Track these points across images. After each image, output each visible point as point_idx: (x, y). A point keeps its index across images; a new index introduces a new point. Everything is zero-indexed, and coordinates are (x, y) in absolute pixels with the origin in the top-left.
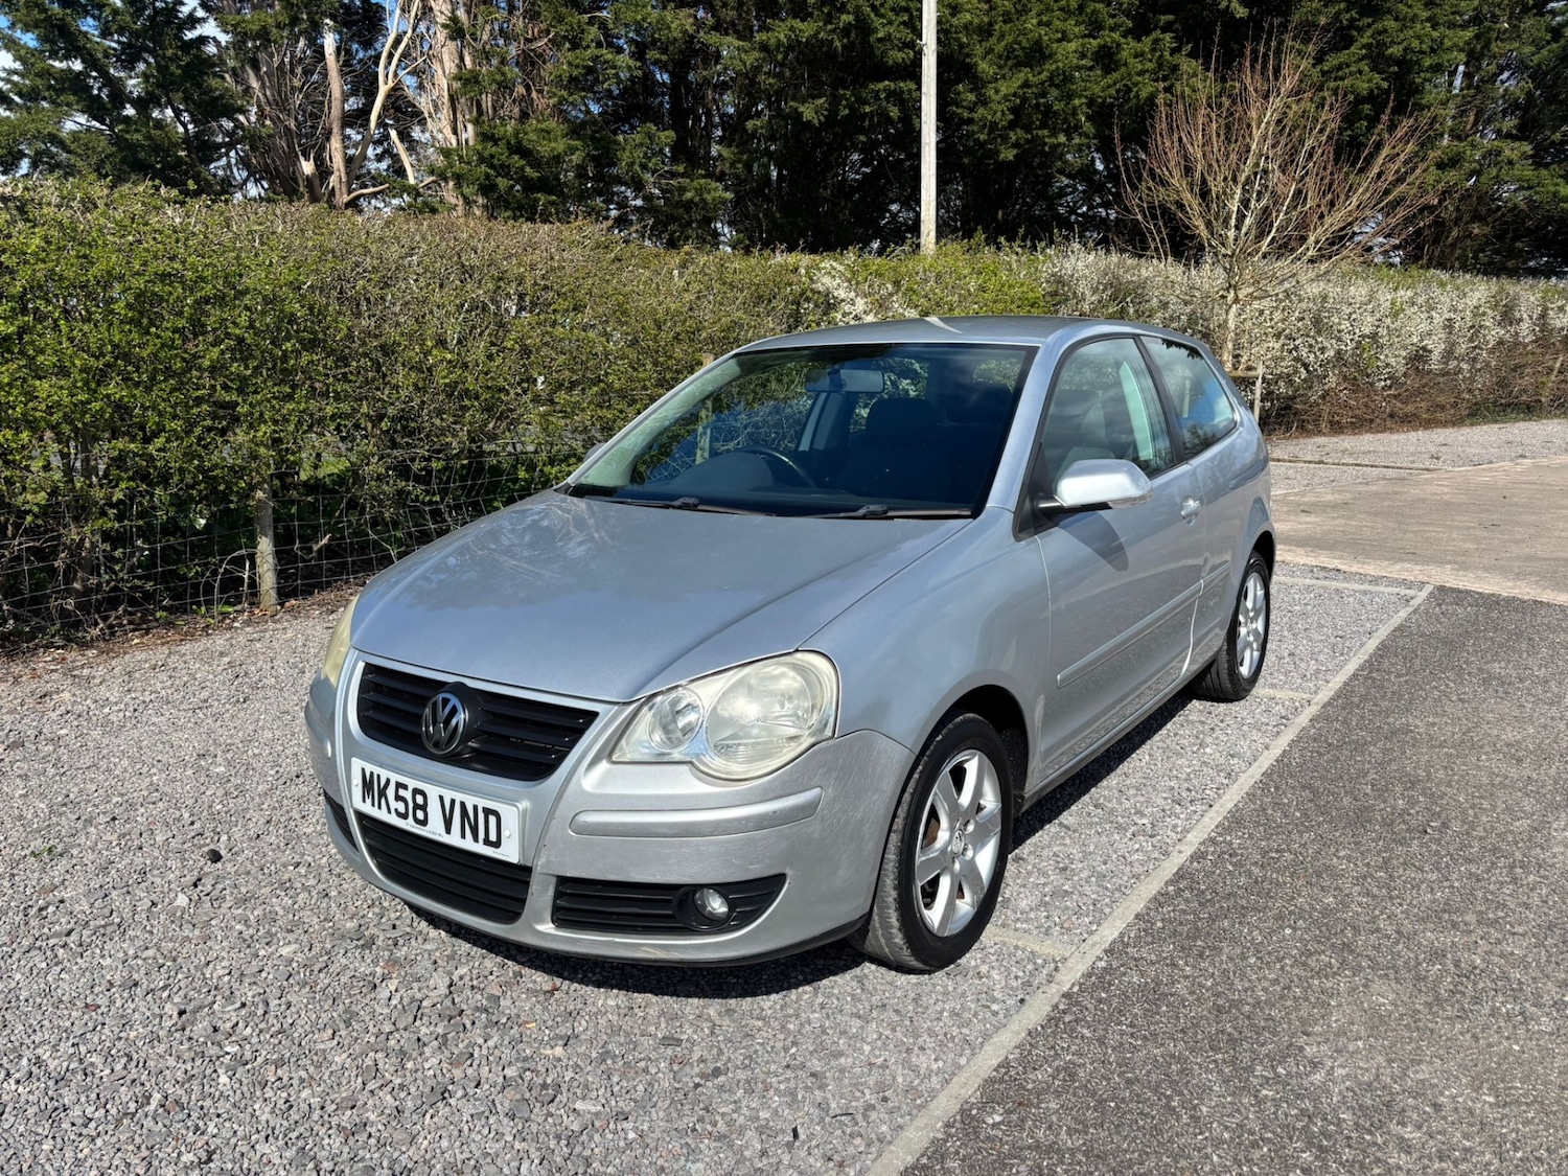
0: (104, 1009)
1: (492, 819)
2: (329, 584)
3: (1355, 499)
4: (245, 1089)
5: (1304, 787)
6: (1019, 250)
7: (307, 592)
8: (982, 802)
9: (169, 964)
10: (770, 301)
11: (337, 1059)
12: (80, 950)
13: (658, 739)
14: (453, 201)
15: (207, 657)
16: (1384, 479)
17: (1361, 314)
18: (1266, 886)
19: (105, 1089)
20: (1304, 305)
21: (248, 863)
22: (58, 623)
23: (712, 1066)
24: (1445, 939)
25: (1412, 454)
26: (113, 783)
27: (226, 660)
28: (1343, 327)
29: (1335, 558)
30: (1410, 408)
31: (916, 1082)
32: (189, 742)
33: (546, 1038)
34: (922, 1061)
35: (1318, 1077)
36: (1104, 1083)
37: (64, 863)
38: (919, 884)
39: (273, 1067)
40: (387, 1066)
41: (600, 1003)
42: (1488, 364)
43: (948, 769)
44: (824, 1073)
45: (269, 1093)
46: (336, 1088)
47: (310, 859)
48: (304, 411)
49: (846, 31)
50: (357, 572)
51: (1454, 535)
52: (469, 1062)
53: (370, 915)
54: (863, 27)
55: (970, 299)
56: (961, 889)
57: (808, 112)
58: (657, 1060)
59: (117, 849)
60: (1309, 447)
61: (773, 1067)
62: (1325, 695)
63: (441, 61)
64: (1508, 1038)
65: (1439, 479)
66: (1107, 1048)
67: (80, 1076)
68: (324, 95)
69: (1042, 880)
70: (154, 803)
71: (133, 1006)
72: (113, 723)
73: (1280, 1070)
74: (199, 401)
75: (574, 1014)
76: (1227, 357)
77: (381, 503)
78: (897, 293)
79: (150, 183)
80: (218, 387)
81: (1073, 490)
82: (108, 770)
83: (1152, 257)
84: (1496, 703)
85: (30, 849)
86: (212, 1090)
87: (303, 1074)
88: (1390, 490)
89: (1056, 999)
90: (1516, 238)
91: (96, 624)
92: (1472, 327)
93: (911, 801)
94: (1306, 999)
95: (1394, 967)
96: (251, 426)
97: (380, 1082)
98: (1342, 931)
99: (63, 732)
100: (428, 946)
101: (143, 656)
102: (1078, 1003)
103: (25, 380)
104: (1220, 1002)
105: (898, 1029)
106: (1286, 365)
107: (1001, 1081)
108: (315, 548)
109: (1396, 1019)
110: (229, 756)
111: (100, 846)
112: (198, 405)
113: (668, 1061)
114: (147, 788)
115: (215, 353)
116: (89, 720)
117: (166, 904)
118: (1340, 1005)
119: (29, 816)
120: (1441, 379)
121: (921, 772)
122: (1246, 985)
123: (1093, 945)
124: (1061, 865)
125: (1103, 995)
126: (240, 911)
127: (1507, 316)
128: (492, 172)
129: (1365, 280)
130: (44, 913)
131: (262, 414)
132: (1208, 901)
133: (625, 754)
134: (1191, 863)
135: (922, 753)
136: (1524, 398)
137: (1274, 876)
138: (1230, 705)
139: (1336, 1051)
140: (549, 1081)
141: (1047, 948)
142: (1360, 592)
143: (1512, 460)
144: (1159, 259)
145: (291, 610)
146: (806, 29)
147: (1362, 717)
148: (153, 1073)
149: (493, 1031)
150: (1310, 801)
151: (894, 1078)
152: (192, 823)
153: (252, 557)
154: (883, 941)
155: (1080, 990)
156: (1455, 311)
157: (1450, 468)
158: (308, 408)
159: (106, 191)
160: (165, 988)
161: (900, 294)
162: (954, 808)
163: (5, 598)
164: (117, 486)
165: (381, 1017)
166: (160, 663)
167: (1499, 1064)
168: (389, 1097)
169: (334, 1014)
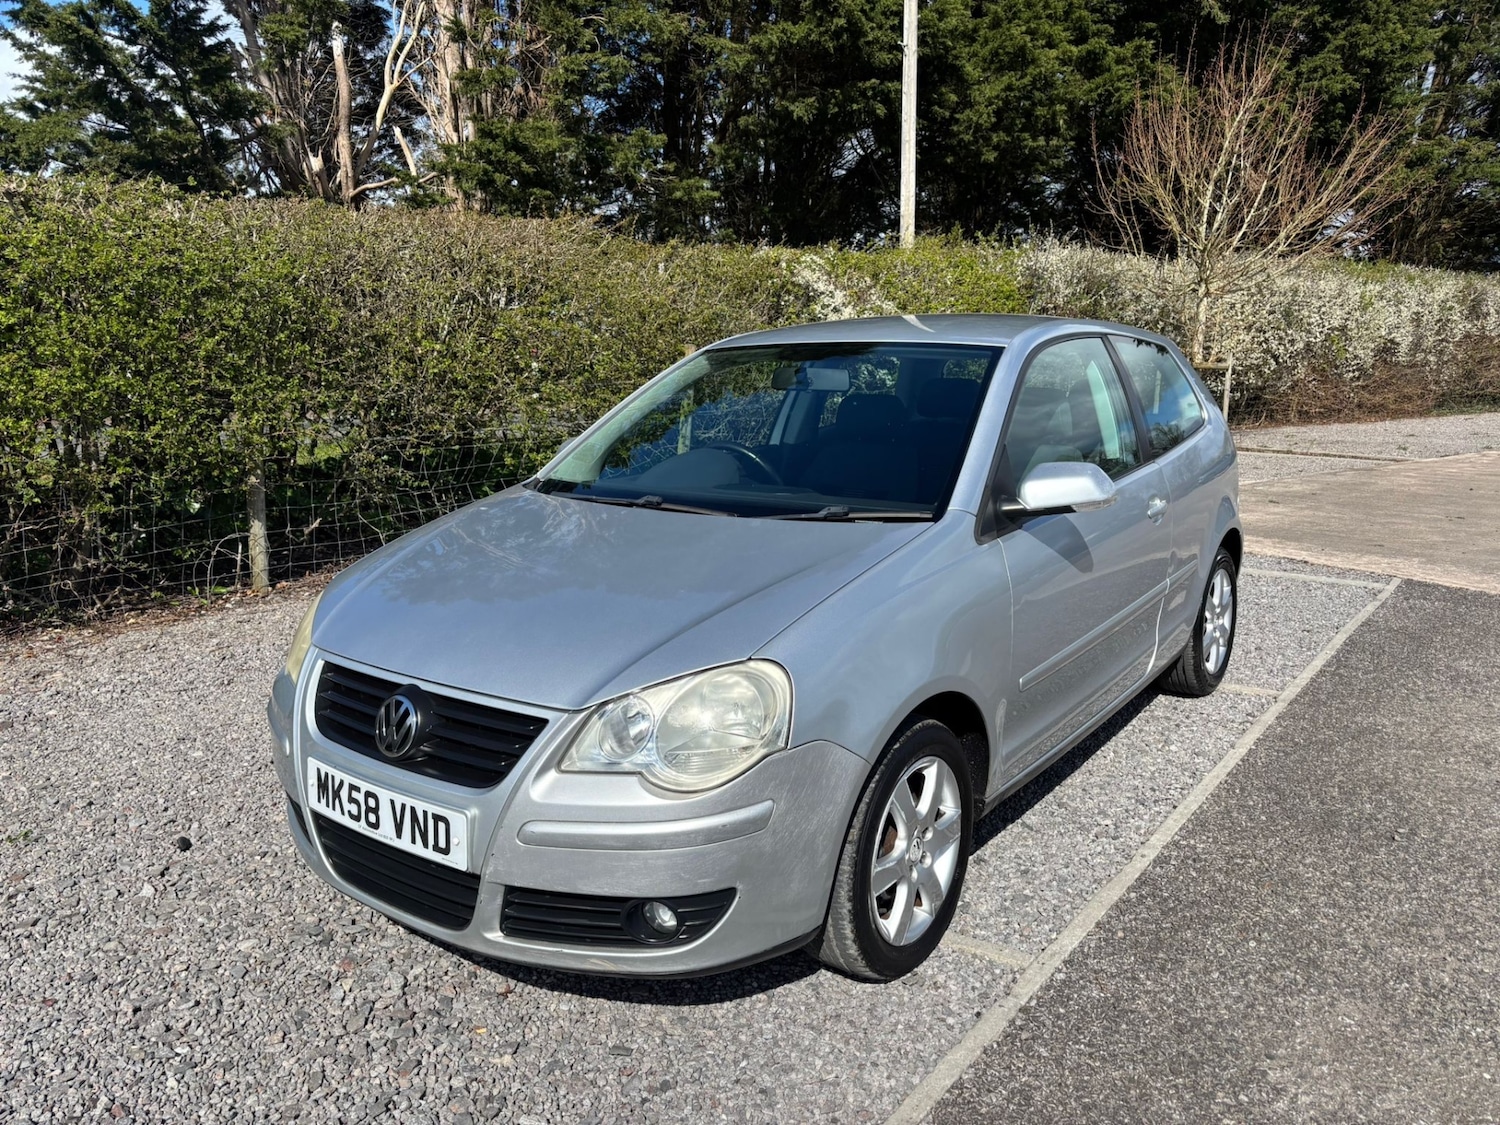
0: (61, 1004)
1: (442, 826)
2: (319, 566)
3: (1322, 489)
4: (191, 1093)
5: (1269, 789)
6: (996, 244)
7: (298, 573)
8: (941, 808)
9: (129, 957)
10: (751, 293)
11: (285, 1064)
12: (44, 940)
13: (608, 748)
14: (455, 195)
15: (194, 640)
16: (1352, 469)
17: (1331, 308)
18: (1230, 894)
19: (54, 1090)
20: (1275, 299)
21: (216, 852)
22: (56, 602)
23: (661, 1079)
24: (1414, 955)
25: (1379, 445)
26: (94, 767)
27: (215, 641)
28: (1313, 320)
29: (1302, 549)
30: (1378, 399)
31: (867, 1102)
32: (170, 725)
33: (495, 1045)
34: (876, 1079)
35: (1281, 1105)
36: (1061, 1108)
37: (38, 850)
38: (875, 895)
39: (222, 1071)
40: (334, 1072)
41: (553, 1007)
42: (1454, 357)
43: (905, 777)
44: (774, 1089)
45: (215, 1099)
46: (281, 1095)
47: (277, 849)
48: (296, 399)
49: (837, 34)
50: (348, 554)
51: (1422, 528)
52: (416, 1071)
53: (331, 909)
54: (854, 30)
55: (946, 292)
56: (918, 896)
57: (798, 110)
58: (605, 1071)
59: (91, 835)
60: (1278, 436)
61: (723, 1082)
62: (1292, 691)
63: (444, 62)
64: (1478, 1065)
65: (1406, 470)
66: (1064, 1068)
67: (30, 1076)
68: (333, 95)
69: (1003, 884)
70: (131, 788)
71: (89, 1002)
72: (100, 704)
73: (1242, 1097)
74: (194, 390)
75: (526, 1019)
76: (1197, 349)
77: (371, 490)
78: (875, 286)
79: (151, 180)
80: (213, 377)
81: (1037, 492)
82: (91, 753)
83: (1126, 252)
84: (1464, 702)
85: (7, 834)
86: (160, 1094)
87: (250, 1079)
88: (1357, 481)
89: (1013, 1014)
90: (1485, 234)
91: (94, 604)
92: (1438, 321)
93: (867, 811)
94: (1270, 1019)
95: (1360, 984)
96: (245, 414)
97: (326, 1090)
98: (1308, 945)
99: (52, 713)
100: (385, 944)
101: (137, 636)
102: (1035, 1019)
103: (25, 370)
104: (1182, 1020)
105: (852, 1041)
106: (1256, 357)
107: (955, 1104)
108: (306, 531)
109: (1362, 1042)
110: (208, 740)
111: (75, 832)
112: (193, 394)
113: (616, 1073)
114: (126, 772)
115: (210, 343)
116: (78, 700)
117: (132, 893)
118: (1304, 1026)
119: (10, 800)
120: (1409, 371)
121: (878, 781)
122: (1209, 1002)
123: (1053, 955)
124: (1023, 868)
125: (1062, 1011)
126: (203, 903)
127: (1475, 311)
128: (490, 168)
129: (1334, 273)
130: (13, 901)
131: (255, 403)
132: (1170, 909)
133: (573, 763)
134: (1154, 868)
135: (879, 761)
136: (1490, 389)
137: (1239, 883)
138: (1196, 701)
139: (1301, 1077)
140: (495, 1092)
141: (1006, 958)
142: (1328, 585)
143: (1478, 452)
144: (1134, 254)
145: (282, 591)
146: (799, 31)
147: (1330, 716)
148: (102, 1074)
149: (443, 1037)
150: (1276, 803)
151: (845, 1098)
152: (166, 809)
153: (245, 541)
154: (837, 952)
155: (1038, 1004)
156: (1423, 304)
157: (1417, 459)
158: (300, 397)
159: (108, 187)
160: (122, 983)
161: (878, 287)
162: (912, 815)
163: (6, 578)
164: (114, 471)
165: (332, 1020)
166: (151, 644)
167: (1470, 1095)
168: (333, 1108)
169: (286, 1015)
